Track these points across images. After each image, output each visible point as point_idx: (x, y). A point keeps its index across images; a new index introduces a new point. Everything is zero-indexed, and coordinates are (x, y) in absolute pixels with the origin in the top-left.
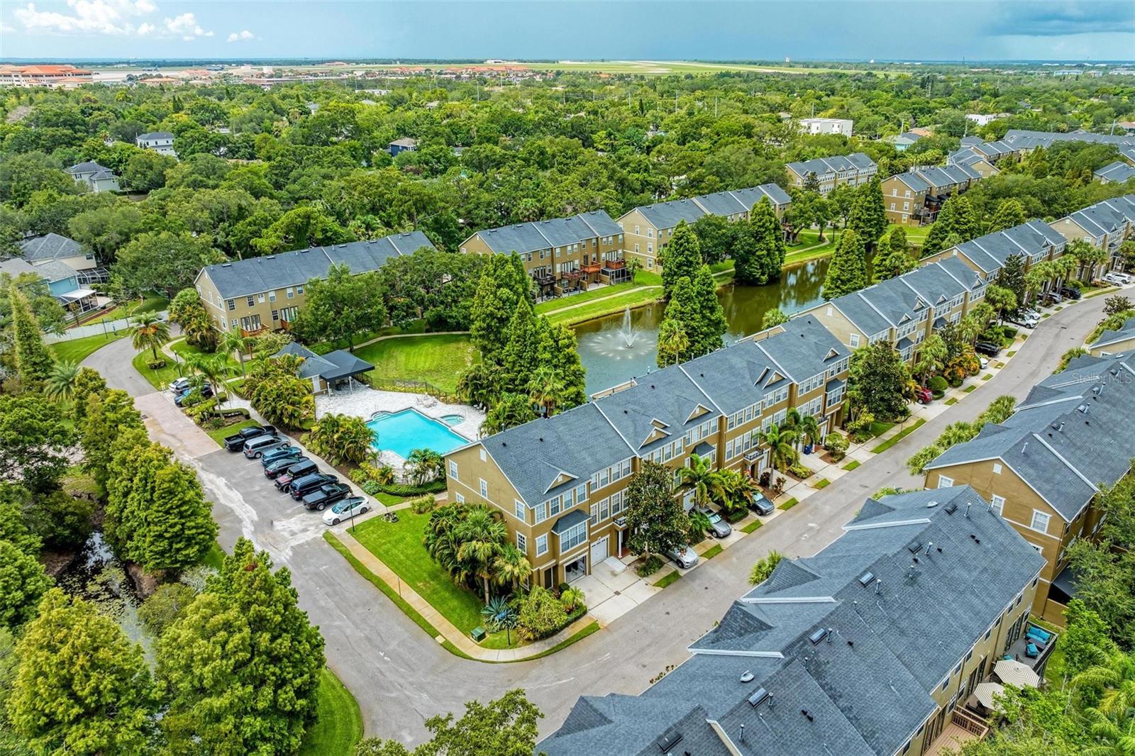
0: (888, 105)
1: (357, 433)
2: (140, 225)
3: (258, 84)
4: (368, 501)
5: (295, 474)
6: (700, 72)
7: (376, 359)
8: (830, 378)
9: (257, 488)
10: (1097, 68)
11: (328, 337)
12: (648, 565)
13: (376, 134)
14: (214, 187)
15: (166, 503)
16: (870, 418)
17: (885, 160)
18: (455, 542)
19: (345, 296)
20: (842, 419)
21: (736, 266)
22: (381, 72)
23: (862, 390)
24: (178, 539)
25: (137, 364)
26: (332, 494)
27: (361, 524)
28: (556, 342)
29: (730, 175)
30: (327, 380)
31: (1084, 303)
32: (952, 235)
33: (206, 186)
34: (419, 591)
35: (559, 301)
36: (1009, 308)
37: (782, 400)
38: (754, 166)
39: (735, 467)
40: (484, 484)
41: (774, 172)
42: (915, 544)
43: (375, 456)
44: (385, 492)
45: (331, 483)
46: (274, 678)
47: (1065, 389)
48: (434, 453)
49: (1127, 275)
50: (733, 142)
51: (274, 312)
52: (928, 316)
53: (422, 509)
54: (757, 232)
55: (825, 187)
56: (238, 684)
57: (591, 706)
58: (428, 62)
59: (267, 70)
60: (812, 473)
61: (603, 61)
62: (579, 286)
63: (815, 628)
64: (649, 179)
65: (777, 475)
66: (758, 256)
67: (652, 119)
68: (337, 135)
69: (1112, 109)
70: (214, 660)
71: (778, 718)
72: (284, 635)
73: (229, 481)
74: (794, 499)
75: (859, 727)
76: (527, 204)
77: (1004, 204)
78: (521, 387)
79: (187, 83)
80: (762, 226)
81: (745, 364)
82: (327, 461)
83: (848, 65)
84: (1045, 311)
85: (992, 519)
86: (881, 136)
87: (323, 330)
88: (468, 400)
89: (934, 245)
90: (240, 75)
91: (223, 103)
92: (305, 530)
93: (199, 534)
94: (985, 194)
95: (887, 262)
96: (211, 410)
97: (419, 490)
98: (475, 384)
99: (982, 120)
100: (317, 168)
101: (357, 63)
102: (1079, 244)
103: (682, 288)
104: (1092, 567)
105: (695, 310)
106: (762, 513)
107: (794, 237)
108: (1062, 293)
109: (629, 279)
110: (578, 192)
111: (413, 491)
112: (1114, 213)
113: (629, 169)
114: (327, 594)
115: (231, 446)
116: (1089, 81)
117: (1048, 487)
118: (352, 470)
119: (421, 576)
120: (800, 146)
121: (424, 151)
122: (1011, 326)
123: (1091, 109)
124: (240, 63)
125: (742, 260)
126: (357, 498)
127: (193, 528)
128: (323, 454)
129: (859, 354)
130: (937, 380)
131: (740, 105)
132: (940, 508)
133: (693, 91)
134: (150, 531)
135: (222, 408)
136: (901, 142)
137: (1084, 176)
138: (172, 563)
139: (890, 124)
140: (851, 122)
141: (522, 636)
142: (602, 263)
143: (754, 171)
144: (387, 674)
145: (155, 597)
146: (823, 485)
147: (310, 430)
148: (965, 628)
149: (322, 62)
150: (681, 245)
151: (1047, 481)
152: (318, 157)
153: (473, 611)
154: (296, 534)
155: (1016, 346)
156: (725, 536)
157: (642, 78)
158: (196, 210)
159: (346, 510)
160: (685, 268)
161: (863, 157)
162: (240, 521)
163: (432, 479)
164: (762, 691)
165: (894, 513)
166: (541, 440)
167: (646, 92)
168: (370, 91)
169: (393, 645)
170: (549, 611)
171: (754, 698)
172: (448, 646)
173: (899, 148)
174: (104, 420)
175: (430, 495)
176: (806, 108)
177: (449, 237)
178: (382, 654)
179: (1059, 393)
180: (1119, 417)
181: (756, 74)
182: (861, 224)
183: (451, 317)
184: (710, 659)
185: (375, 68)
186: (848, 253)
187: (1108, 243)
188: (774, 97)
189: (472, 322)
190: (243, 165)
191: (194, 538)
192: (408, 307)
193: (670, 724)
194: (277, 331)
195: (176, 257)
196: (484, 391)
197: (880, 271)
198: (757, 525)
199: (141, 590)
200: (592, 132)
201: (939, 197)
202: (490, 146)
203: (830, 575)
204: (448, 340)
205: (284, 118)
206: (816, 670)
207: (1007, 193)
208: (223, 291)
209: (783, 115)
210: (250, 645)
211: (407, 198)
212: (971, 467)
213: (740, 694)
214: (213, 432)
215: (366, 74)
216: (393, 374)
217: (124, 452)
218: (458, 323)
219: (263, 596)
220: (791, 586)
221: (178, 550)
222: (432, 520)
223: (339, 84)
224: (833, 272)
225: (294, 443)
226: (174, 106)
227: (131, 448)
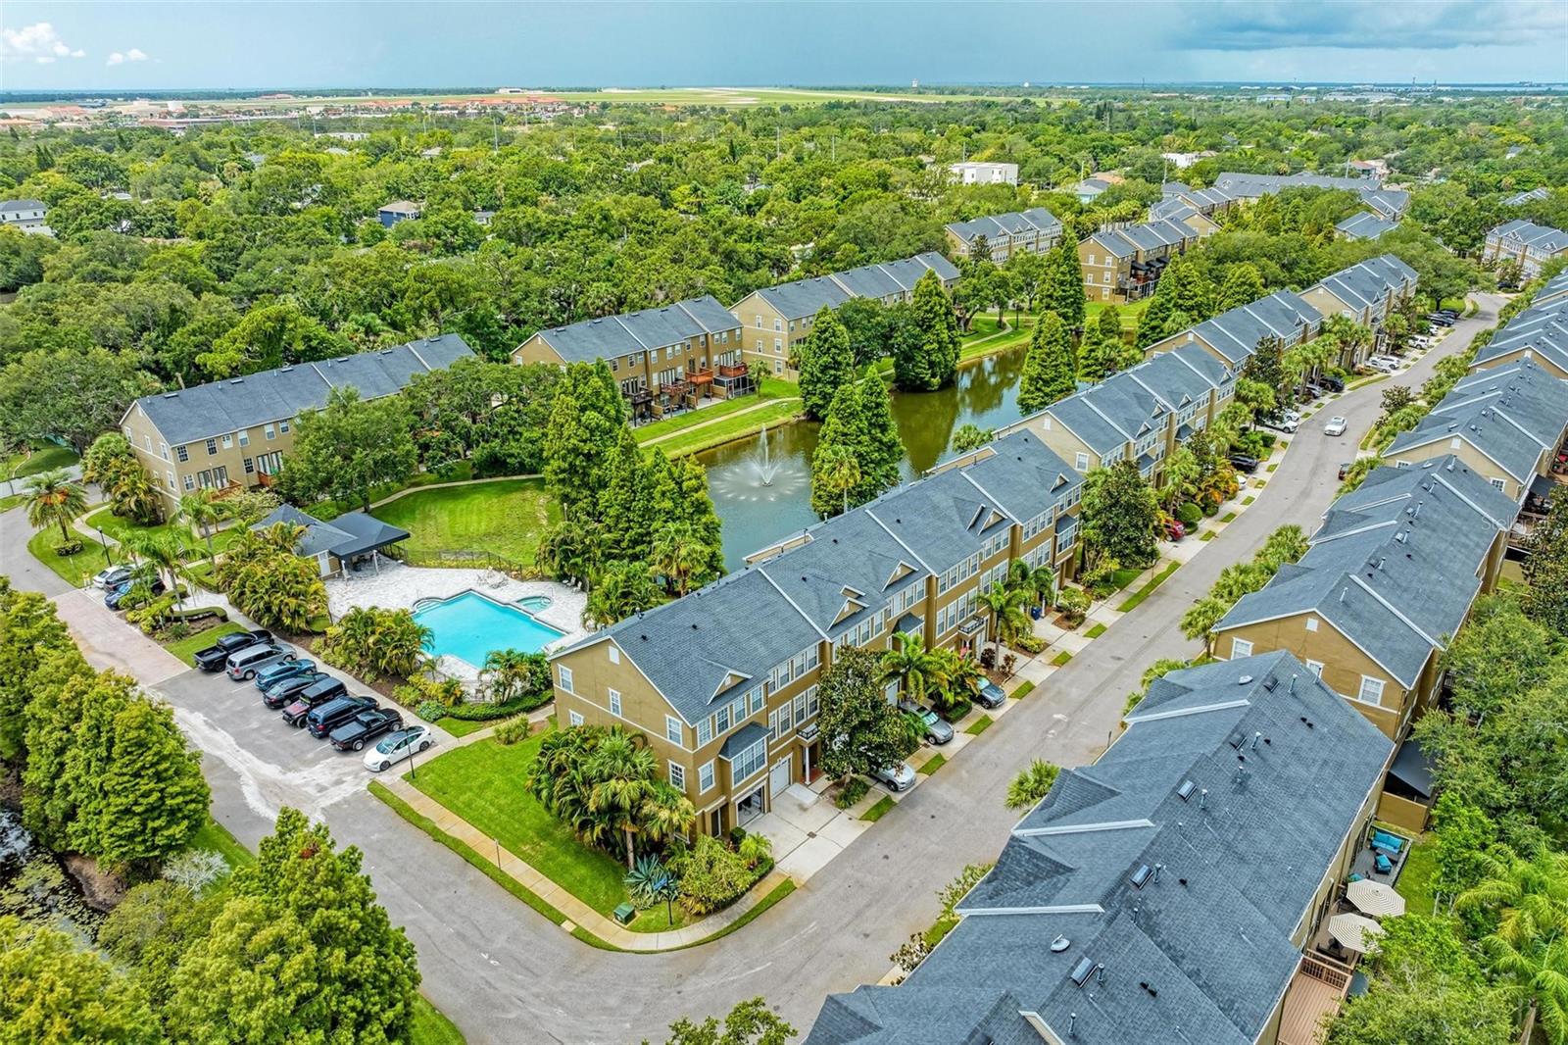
0: (1059, 143)
1: (403, 633)
2: (19, 339)
3: (166, 127)
4: (429, 731)
5: (312, 700)
6: (800, 102)
7: (405, 521)
8: (1060, 514)
9: (255, 725)
10: (1308, 92)
11: (333, 493)
12: (848, 790)
13: (356, 196)
14: (127, 281)
15: (134, 761)
16: (1114, 565)
17: (1069, 216)
18: (584, 783)
19: (357, 433)
20: (1075, 569)
21: (897, 366)
22: (347, 109)
23: (1101, 527)
24: (156, 814)
25: (37, 550)
26: (374, 726)
27: (423, 767)
28: (679, 484)
29: (872, 241)
30: (340, 558)
31: (1349, 396)
32: (1176, 314)
33: (113, 279)
34: (526, 858)
35: (660, 425)
36: (1266, 407)
37: (1002, 548)
38: (904, 229)
39: (948, 645)
40: (614, 695)
41: (931, 236)
42: (1237, 736)
43: (432, 665)
44: (453, 716)
45: (368, 708)
46: (354, 1015)
47: (1369, 513)
48: (522, 655)
49: (1396, 359)
50: (870, 197)
51: (248, 462)
52: (1169, 424)
53: (512, 738)
54: (923, 320)
55: (999, 256)
56: (303, 1030)
57: (846, 1009)
58: (413, 92)
59: (173, 106)
60: (1047, 645)
61: (663, 88)
62: (684, 403)
63: (1136, 865)
64: (764, 250)
65: (1003, 652)
66: (927, 352)
67: (747, 167)
68: (301, 199)
69: (1339, 145)
70: (263, 999)
71: (1113, 998)
72: (365, 948)
73: (210, 717)
74: (1028, 683)
75: (1213, 996)
76: (600, 291)
77: (1234, 271)
78: (630, 551)
79: (51, 127)
80: (930, 311)
81: (951, 502)
82: (356, 676)
83: (993, 89)
84: (1304, 409)
85: (1321, 692)
86: (1056, 184)
87: (325, 484)
88: (552, 574)
89: (1153, 328)
90: (133, 113)
91: (115, 155)
92: (339, 782)
93: (187, 803)
94: (1208, 258)
95: (1099, 354)
96: (167, 612)
97: (503, 710)
98: (565, 551)
99: (1182, 161)
100: (281, 248)
101: (310, 96)
102: (1338, 320)
103: (843, 401)
104: (1451, 747)
105: (861, 430)
106: (991, 706)
107: (966, 324)
108: (1322, 385)
109: (753, 390)
110: (669, 270)
111: (494, 711)
112: (1373, 278)
113: (735, 237)
114: (388, 874)
115: (206, 664)
116: (1303, 109)
117: (1378, 644)
118: (397, 688)
119: (525, 835)
120: (959, 201)
121: (433, 219)
122: (1267, 431)
123: (1310, 145)
124: (130, 97)
125: (906, 357)
126: (411, 729)
127: (178, 794)
128: (349, 667)
129: (1091, 480)
130: (1189, 509)
131: (864, 146)
132: (1257, 684)
133: (797, 128)
134: (109, 805)
135: (185, 608)
136: (1085, 192)
137: (1325, 231)
138: (147, 850)
139: (1066, 169)
140: (1016, 167)
141: (688, 910)
142: (715, 369)
143: (904, 236)
144: (498, 985)
145: (125, 907)
146: (1063, 660)
147: (325, 633)
148: (1315, 844)
149: (257, 95)
150: (826, 340)
151: (1376, 636)
152: (280, 232)
153: (611, 880)
154: (325, 788)
155: (1276, 457)
156: (947, 741)
157: (723, 111)
158: (105, 315)
159: (398, 747)
160: (832, 372)
161: (1043, 213)
162: (237, 776)
163: (519, 692)
164: (1086, 962)
165: (1193, 695)
166: (694, 627)
167: (731, 130)
168: (337, 135)
169: (501, 941)
170: (728, 871)
171: (1077, 974)
172: (582, 936)
173: (1085, 201)
174: (11, 641)
175: (523, 715)
176: (954, 148)
177: (491, 341)
178: (486, 957)
179: (1364, 518)
180: (1443, 546)
181: (877, 104)
182: (1054, 304)
183: (512, 455)
184: (992, 922)
185: (339, 102)
186: (1049, 343)
187: (1370, 318)
188: (908, 135)
189: (546, 461)
190: (164, 247)
191: (180, 810)
192: (447, 444)
193: (973, 1024)
194: (254, 489)
195: (84, 386)
196: (579, 560)
197: (1088, 366)
198: (986, 722)
199: (92, 894)
200: (670, 187)
201: (1147, 264)
202: (530, 210)
203: (1133, 787)
204: (507, 489)
205: (215, 177)
206: (1149, 924)
207: (1236, 257)
208: (168, 434)
209: (925, 158)
210: (316, 969)
211: (427, 287)
212: (1276, 626)
213: (1058, 969)
214: (173, 645)
215: (326, 110)
216: (435, 543)
217: (52, 688)
218: (522, 464)
219: (332, 894)
220: (1081, 808)
221: (155, 831)
222: (542, 754)
223: (290, 125)
224: (1030, 369)
225: (302, 654)
226: (38, 160)
227: (64, 681)
